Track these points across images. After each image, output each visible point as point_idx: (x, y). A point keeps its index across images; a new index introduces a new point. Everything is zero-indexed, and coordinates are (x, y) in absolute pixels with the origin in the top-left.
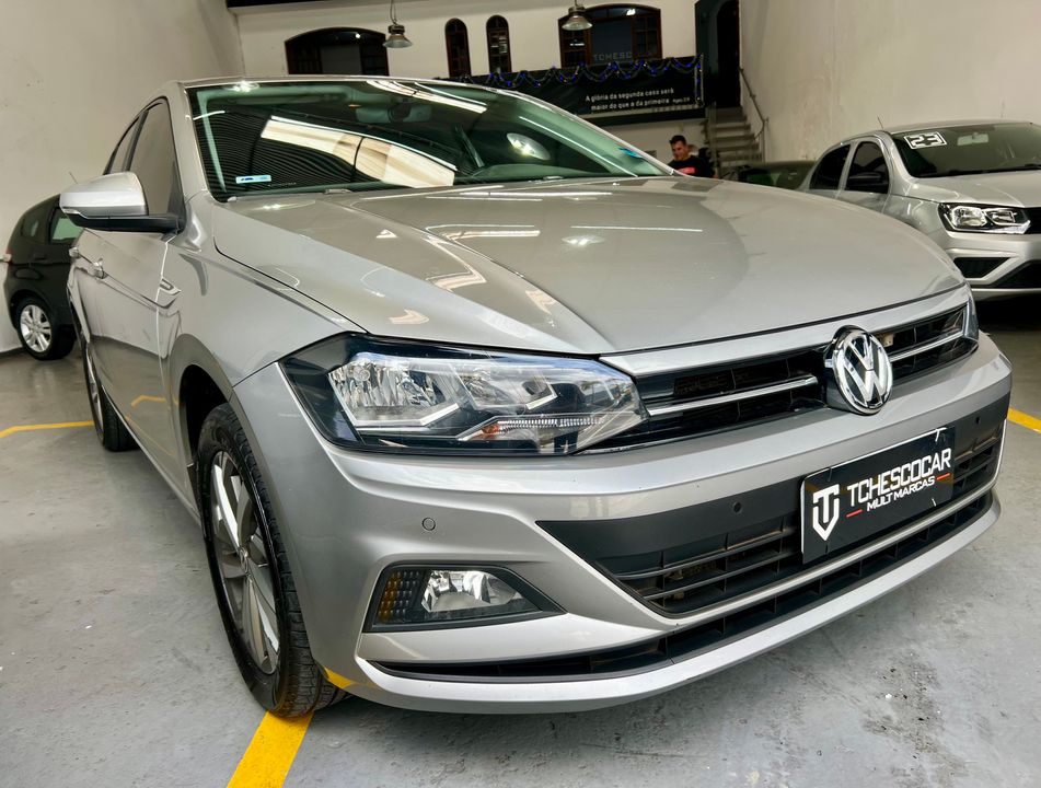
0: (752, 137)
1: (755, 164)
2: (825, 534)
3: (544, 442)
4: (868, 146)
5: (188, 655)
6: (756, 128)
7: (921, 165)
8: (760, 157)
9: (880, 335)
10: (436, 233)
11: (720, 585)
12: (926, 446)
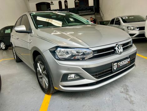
0: (101, 17)
1: (102, 21)
2: (115, 69)
3: (81, 59)
4: (118, 18)
5: (34, 88)
6: (102, 16)
7: (125, 21)
8: (103, 20)
9: (121, 45)
10: (66, 33)
11: (103, 75)
12: (127, 58)
